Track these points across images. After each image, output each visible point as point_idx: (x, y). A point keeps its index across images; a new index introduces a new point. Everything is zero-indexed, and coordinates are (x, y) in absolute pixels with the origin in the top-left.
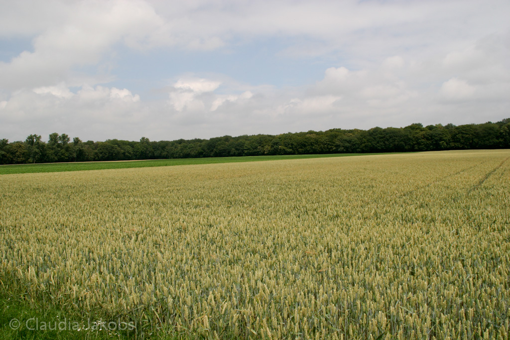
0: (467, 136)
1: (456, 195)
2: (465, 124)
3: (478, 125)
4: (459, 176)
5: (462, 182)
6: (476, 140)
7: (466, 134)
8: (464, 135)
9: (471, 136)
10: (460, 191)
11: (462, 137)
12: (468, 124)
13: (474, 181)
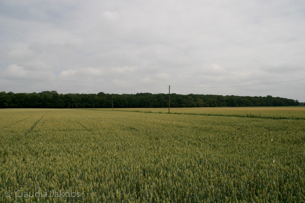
0: (22, 100)
1: (19, 136)
2: (21, 93)
3: (28, 94)
4: (19, 124)
5: (21, 128)
6: (26, 103)
7: (21, 99)
8: (20, 99)
9: (24, 100)
10: (20, 133)
11: (19, 100)
12: (23, 93)
13: (28, 128)
